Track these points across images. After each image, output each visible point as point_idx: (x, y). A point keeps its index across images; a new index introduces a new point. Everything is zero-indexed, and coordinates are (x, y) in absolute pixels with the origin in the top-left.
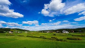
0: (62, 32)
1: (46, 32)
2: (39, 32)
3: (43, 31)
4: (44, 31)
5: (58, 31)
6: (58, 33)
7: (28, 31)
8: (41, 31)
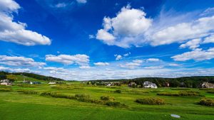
0: (142, 86)
1: (104, 85)
2: (88, 83)
3: (98, 81)
4: (100, 81)
5: (132, 83)
6: (133, 86)
7: (59, 80)
8: (93, 83)
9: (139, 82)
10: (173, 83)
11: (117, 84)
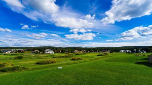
5: (36, 50)
9: (42, 50)
10: (63, 50)
11: (20, 51)
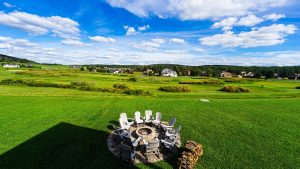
0: (160, 75)
2: (82, 69)
3: (98, 66)
5: (148, 71)
7: (25, 61)
8: (91, 68)
9: (157, 69)
11: (128, 72)
